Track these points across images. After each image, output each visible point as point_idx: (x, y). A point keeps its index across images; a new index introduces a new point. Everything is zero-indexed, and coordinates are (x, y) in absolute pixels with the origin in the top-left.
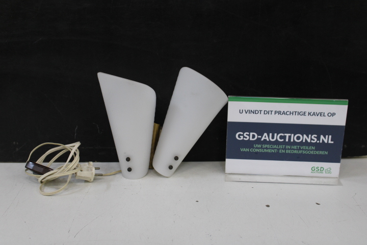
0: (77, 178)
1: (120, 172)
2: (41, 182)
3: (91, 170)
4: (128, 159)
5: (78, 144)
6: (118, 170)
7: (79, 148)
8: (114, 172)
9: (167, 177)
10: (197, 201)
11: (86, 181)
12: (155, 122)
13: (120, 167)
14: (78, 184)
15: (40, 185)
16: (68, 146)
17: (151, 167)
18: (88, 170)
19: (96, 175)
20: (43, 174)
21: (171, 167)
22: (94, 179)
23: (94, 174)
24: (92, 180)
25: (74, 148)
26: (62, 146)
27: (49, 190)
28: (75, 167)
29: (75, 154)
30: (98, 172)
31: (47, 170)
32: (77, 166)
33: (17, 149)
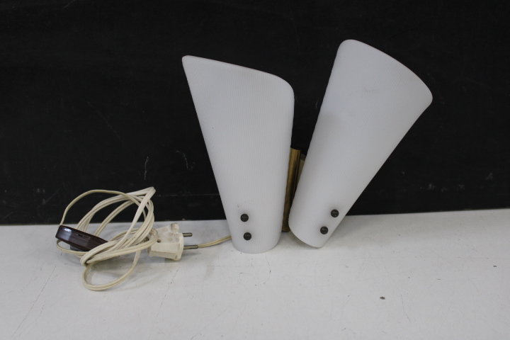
0: (151, 255)
1: (229, 239)
2: (86, 264)
3: (177, 240)
4: (245, 218)
5: (150, 192)
6: (225, 235)
7: (152, 199)
8: (217, 240)
9: (316, 248)
10: (383, 298)
11: (168, 260)
12: (293, 146)
13: (228, 230)
14: (154, 265)
15: (85, 268)
16: (132, 195)
17: (286, 228)
18: (171, 240)
19: (186, 247)
20: (88, 250)
21: (324, 230)
22: (183, 255)
23: (182, 247)
24: (179, 257)
25: (144, 197)
26: (121, 196)
27: (100, 279)
28: (146, 234)
29: (146, 209)
30: (190, 241)
31: (96, 241)
32: (150, 234)
33: (44, 202)
